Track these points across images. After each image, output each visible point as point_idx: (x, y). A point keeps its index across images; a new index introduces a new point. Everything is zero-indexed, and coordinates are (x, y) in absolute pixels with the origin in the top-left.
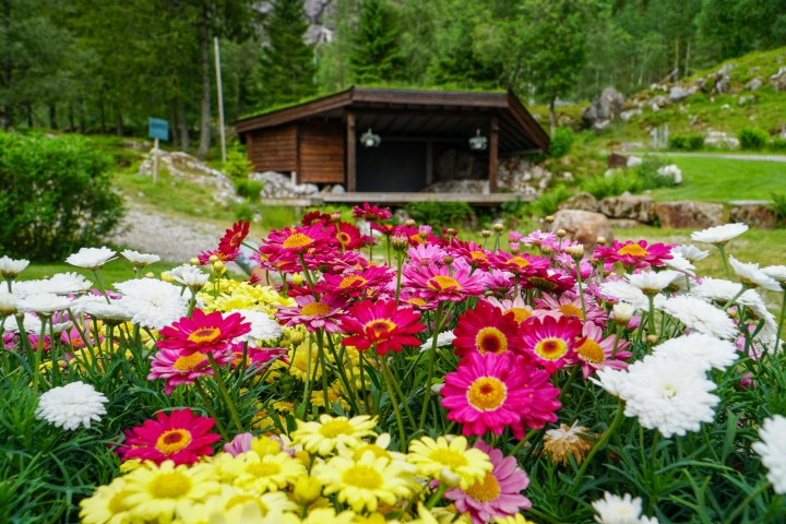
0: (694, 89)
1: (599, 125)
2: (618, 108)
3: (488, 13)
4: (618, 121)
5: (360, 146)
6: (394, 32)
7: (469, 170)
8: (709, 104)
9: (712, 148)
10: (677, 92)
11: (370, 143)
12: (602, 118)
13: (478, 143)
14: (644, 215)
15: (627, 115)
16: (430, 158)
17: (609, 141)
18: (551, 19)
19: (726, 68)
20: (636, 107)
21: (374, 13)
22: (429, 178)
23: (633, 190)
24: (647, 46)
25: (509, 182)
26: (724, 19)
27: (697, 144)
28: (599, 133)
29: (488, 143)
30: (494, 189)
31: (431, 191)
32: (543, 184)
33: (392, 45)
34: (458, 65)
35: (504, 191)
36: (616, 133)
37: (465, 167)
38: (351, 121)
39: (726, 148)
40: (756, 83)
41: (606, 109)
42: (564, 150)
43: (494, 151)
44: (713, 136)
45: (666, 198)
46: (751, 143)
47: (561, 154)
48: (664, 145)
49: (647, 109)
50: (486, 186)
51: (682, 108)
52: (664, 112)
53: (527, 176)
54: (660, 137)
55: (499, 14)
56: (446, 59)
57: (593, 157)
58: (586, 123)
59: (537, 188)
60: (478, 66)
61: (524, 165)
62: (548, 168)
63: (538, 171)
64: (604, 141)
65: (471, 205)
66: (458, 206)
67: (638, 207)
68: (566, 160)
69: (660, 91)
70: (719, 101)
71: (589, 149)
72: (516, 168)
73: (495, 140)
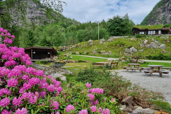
0: (75, 47)
1: (63, 51)
2: (66, 48)
3: (48, 35)
4: (66, 50)
5: (33, 53)
6: (33, 36)
7: (47, 57)
8: (77, 48)
9: (76, 54)
10: (73, 47)
11: (34, 53)
12: (64, 49)
13: (49, 53)
14: (68, 62)
15: (67, 49)
16: (42, 55)
17: (65, 53)
18: (57, 37)
19: (79, 44)
20: (68, 48)
21: (30, 33)
22: (42, 57)
23: (67, 59)
24: (70, 38)
25: (53, 58)
26: (79, 37)
27: (75, 54)
28: (64, 51)
29: (50, 53)
30: (51, 59)
31: (42, 59)
32: (57, 58)
33: (33, 38)
34: (44, 41)
35: (52, 59)
36: (66, 52)
37: (46, 56)
38: (32, 50)
39: (78, 54)
40: (82, 46)
41: (64, 48)
42: (59, 54)
43: (51, 54)
44: (77, 53)
45: (70, 60)
46: (80, 54)
47: (59, 55)
48: (71, 54)
49: (70, 49)
50: (50, 59)
51: (74, 49)
52: (72, 49)
53: (55, 57)
54: (71, 53)
55: (50, 35)
56: (42, 41)
57: (63, 55)
58: (62, 50)
59: (56, 59)
60: (46, 42)
61: (55, 56)
62: (58, 56)
63: (56, 57)
64: (64, 53)
65: (48, 61)
66: (47, 61)
67: (67, 61)
68: (60, 56)
69: (71, 46)
70: (78, 48)
71: (62, 54)
72: (54, 56)
73: (51, 53)
